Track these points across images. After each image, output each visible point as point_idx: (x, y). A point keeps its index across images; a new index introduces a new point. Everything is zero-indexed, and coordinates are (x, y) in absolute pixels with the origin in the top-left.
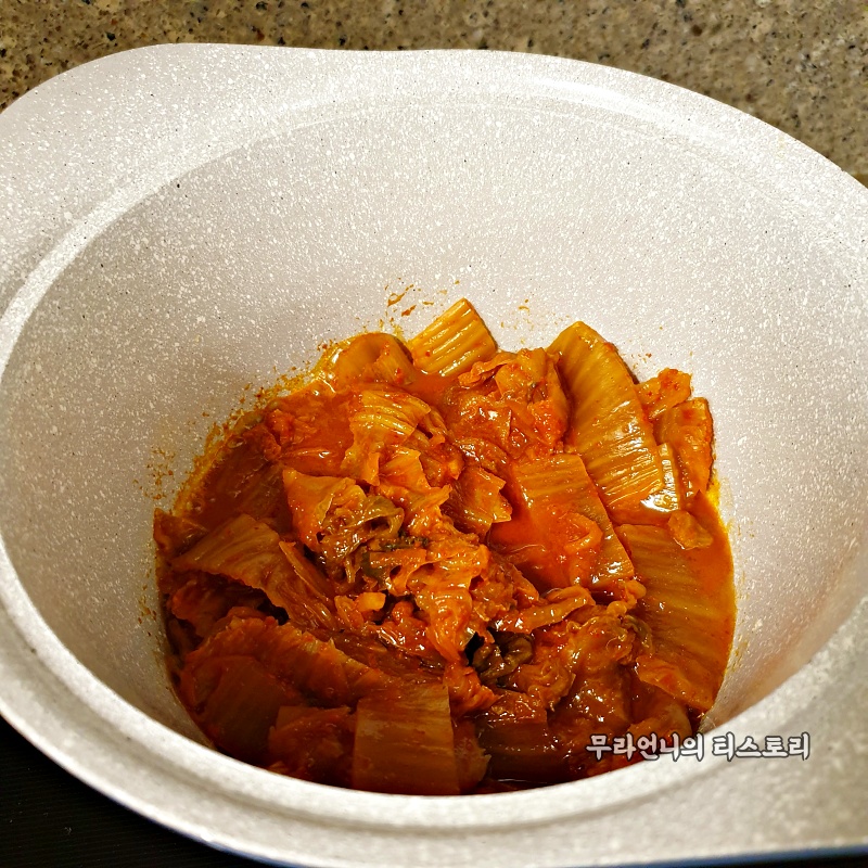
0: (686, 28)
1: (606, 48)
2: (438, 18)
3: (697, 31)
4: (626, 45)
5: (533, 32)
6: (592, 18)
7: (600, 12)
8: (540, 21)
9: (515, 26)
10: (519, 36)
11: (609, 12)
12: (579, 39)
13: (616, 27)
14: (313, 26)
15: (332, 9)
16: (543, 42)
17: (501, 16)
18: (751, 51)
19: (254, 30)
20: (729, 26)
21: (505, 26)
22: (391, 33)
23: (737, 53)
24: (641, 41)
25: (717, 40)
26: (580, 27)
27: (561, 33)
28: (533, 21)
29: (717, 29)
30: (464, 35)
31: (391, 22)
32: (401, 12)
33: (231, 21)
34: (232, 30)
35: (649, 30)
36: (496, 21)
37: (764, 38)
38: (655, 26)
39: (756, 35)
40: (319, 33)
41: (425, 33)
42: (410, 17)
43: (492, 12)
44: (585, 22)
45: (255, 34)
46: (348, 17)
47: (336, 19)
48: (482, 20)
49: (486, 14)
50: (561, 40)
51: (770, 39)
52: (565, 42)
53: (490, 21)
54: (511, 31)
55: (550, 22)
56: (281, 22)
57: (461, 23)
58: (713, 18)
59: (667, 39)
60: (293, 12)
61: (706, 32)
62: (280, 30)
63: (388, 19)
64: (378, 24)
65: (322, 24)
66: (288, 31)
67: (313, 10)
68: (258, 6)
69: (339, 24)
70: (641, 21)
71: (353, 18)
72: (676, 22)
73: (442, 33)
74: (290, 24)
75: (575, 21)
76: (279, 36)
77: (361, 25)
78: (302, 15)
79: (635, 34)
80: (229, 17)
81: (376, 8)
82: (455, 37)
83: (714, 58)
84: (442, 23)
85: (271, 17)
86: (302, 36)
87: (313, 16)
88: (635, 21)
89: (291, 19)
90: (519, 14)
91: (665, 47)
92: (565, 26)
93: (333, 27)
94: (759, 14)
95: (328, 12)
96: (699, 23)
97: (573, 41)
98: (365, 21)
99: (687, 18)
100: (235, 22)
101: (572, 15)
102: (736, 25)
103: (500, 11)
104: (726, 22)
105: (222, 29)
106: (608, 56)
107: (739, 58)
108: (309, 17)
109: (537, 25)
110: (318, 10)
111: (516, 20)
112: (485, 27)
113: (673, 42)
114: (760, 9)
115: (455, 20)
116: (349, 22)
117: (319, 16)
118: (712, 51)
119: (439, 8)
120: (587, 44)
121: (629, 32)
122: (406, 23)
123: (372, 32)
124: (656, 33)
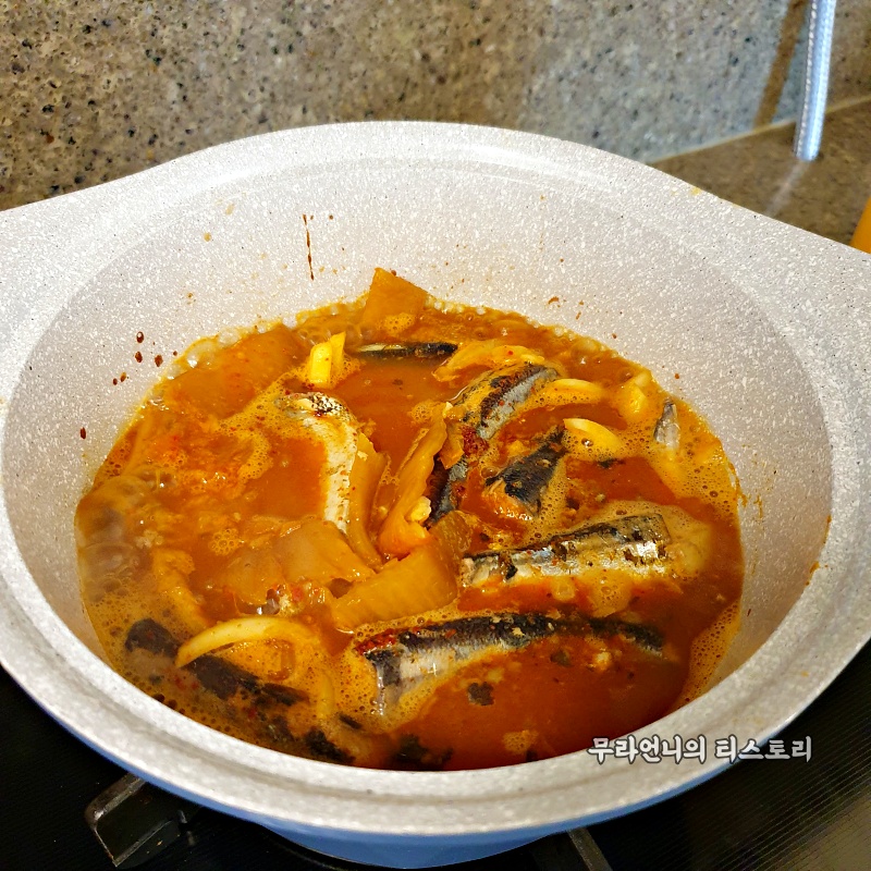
0: (432, 80)
1: (370, 105)
2: (219, 99)
3: (441, 80)
4: (387, 101)
5: (305, 100)
6: (355, 81)
7: (361, 74)
8: (310, 90)
9: (290, 96)
10: (294, 104)
11: (368, 74)
12: (345, 101)
13: (376, 86)
14: (101, 122)
15: (118, 103)
16: (315, 108)
17: (276, 90)
18: (486, 92)
19: (42, 133)
20: (467, 73)
21: (280, 97)
22: (177, 119)
23: (476, 96)
24: (397, 96)
25: (459, 86)
26: (345, 89)
27: (330, 97)
28: (305, 90)
29: (457, 76)
30: (244, 112)
31: (176, 108)
32: (184, 98)
33: (17, 128)
34: (20, 137)
35: (402, 86)
36: (272, 95)
37: (495, 79)
38: (408, 80)
39: (488, 78)
40: (108, 128)
41: (208, 114)
42: (194, 101)
43: (267, 86)
44: (349, 85)
45: (44, 138)
46: (135, 108)
47: (123, 112)
48: (259, 95)
49: (262, 90)
50: (330, 103)
51: (499, 80)
52: (334, 105)
53: (266, 95)
54: (286, 102)
55: (319, 89)
56: (70, 122)
57: (241, 101)
58: (453, 68)
59: (419, 90)
60: (80, 111)
61: (449, 81)
62: (70, 130)
63: (174, 106)
64: (164, 112)
65: (111, 119)
66: (77, 130)
67: (101, 106)
68: (44, 110)
69: (127, 117)
70: (395, 78)
71: (140, 109)
72: (424, 76)
73: (225, 112)
74: (78, 124)
75: (340, 86)
76: (69, 136)
77: (148, 115)
78: (90, 113)
79: (392, 90)
80: (16, 125)
81: (161, 97)
82: (236, 114)
83: (458, 101)
84: (224, 103)
85: (59, 119)
86: (91, 132)
87: (101, 112)
88: (390, 78)
89: (79, 118)
90: (292, 85)
91: (417, 97)
92: (332, 91)
93: (121, 120)
94: (488, 60)
95: (115, 107)
96: (443, 74)
97: (341, 103)
98: (152, 110)
99: (433, 71)
100: (22, 127)
101: (337, 80)
102: (472, 72)
103: (274, 85)
104: (463, 70)
105: (10, 137)
106: (372, 112)
107: (477, 100)
108: (97, 113)
109: (308, 94)
110: (105, 106)
111: (289, 90)
112: (263, 101)
113: (424, 93)
114: (488, 56)
115: (235, 99)
116: (137, 113)
117: (107, 112)
118: (456, 96)
119: (219, 91)
120: (353, 104)
121: (386, 89)
122: (190, 107)
123: (160, 120)
124: (409, 87)
